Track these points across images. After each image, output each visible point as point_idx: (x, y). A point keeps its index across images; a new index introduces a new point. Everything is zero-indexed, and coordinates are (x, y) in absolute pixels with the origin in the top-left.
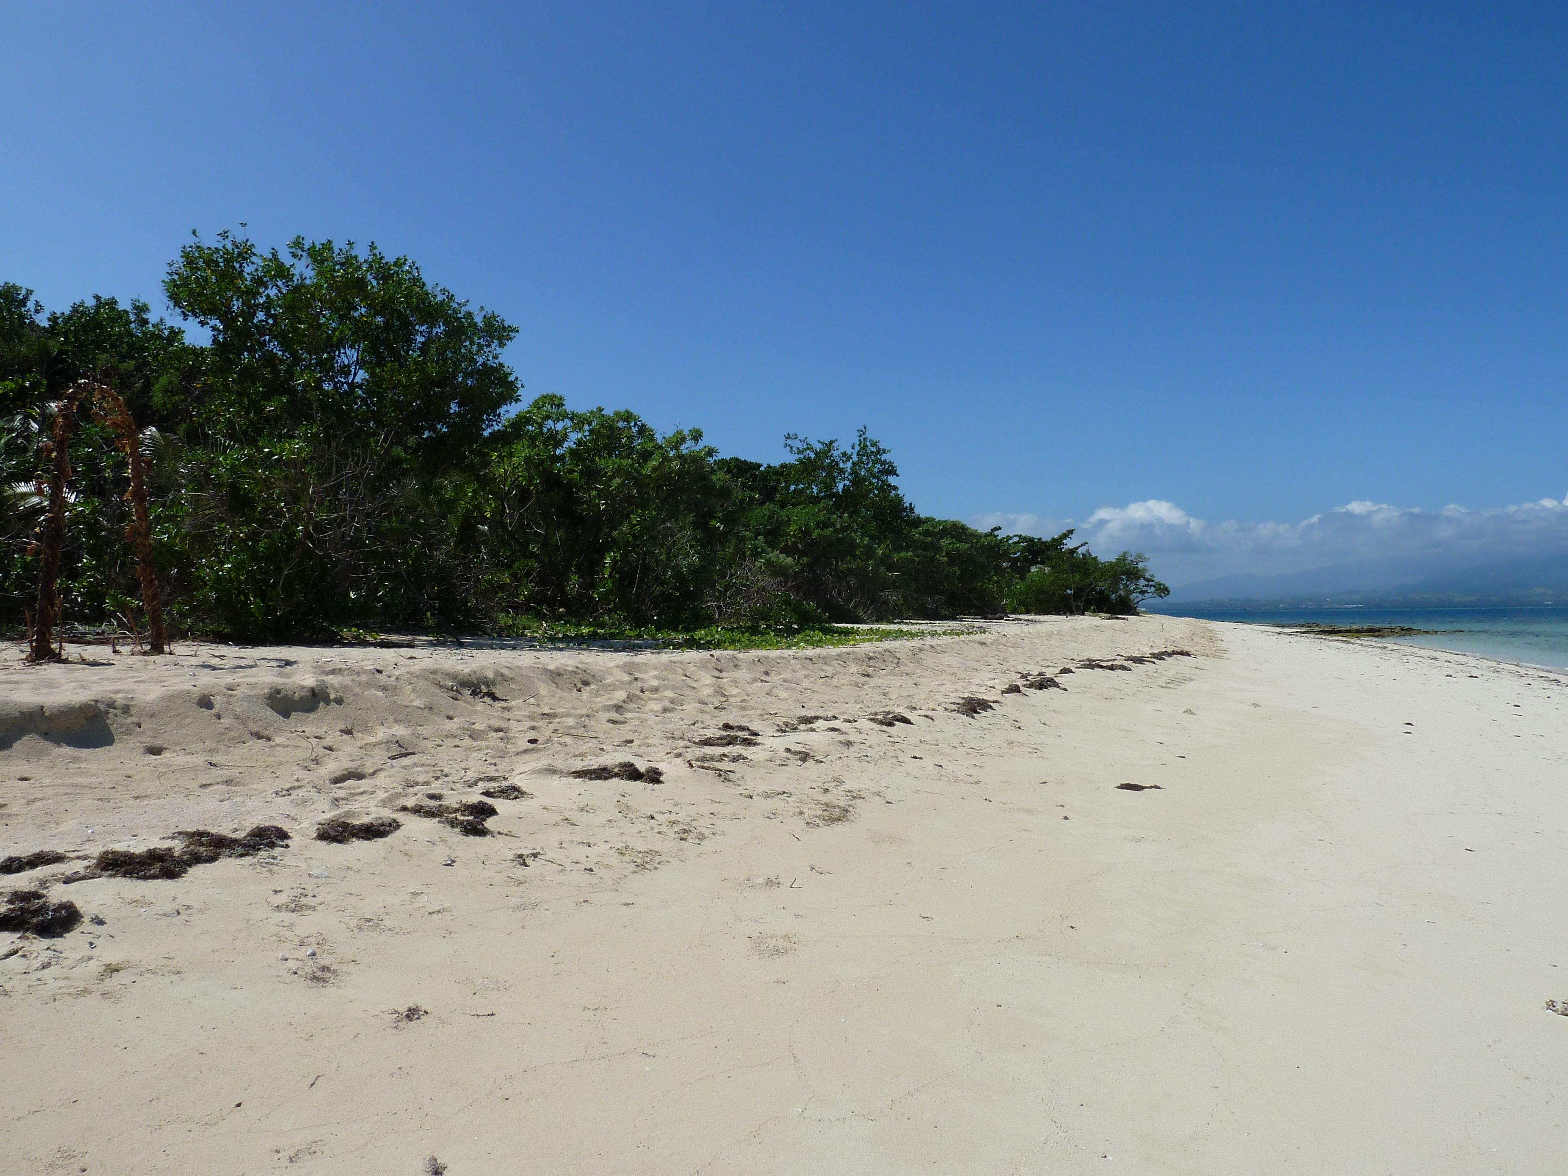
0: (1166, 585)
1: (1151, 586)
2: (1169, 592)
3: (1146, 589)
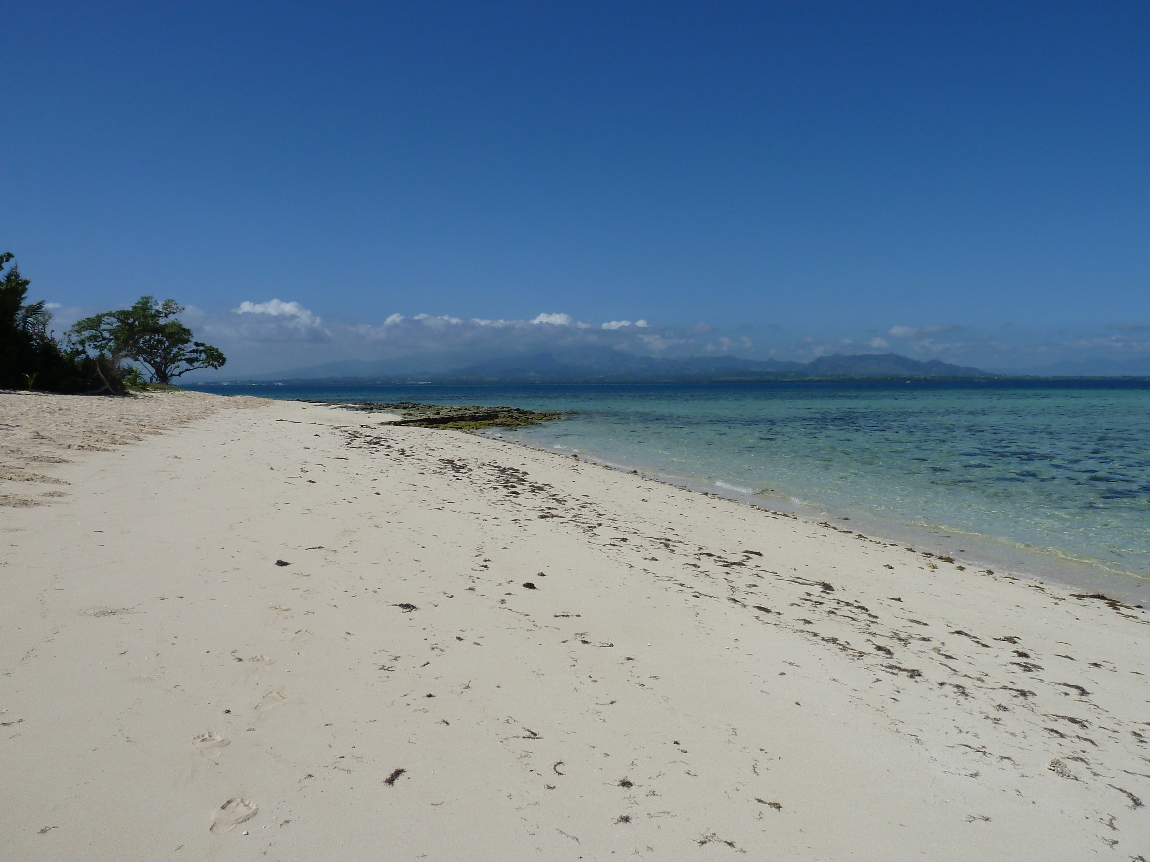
0: (220, 351)
1: (201, 352)
2: (224, 360)
3: (194, 355)
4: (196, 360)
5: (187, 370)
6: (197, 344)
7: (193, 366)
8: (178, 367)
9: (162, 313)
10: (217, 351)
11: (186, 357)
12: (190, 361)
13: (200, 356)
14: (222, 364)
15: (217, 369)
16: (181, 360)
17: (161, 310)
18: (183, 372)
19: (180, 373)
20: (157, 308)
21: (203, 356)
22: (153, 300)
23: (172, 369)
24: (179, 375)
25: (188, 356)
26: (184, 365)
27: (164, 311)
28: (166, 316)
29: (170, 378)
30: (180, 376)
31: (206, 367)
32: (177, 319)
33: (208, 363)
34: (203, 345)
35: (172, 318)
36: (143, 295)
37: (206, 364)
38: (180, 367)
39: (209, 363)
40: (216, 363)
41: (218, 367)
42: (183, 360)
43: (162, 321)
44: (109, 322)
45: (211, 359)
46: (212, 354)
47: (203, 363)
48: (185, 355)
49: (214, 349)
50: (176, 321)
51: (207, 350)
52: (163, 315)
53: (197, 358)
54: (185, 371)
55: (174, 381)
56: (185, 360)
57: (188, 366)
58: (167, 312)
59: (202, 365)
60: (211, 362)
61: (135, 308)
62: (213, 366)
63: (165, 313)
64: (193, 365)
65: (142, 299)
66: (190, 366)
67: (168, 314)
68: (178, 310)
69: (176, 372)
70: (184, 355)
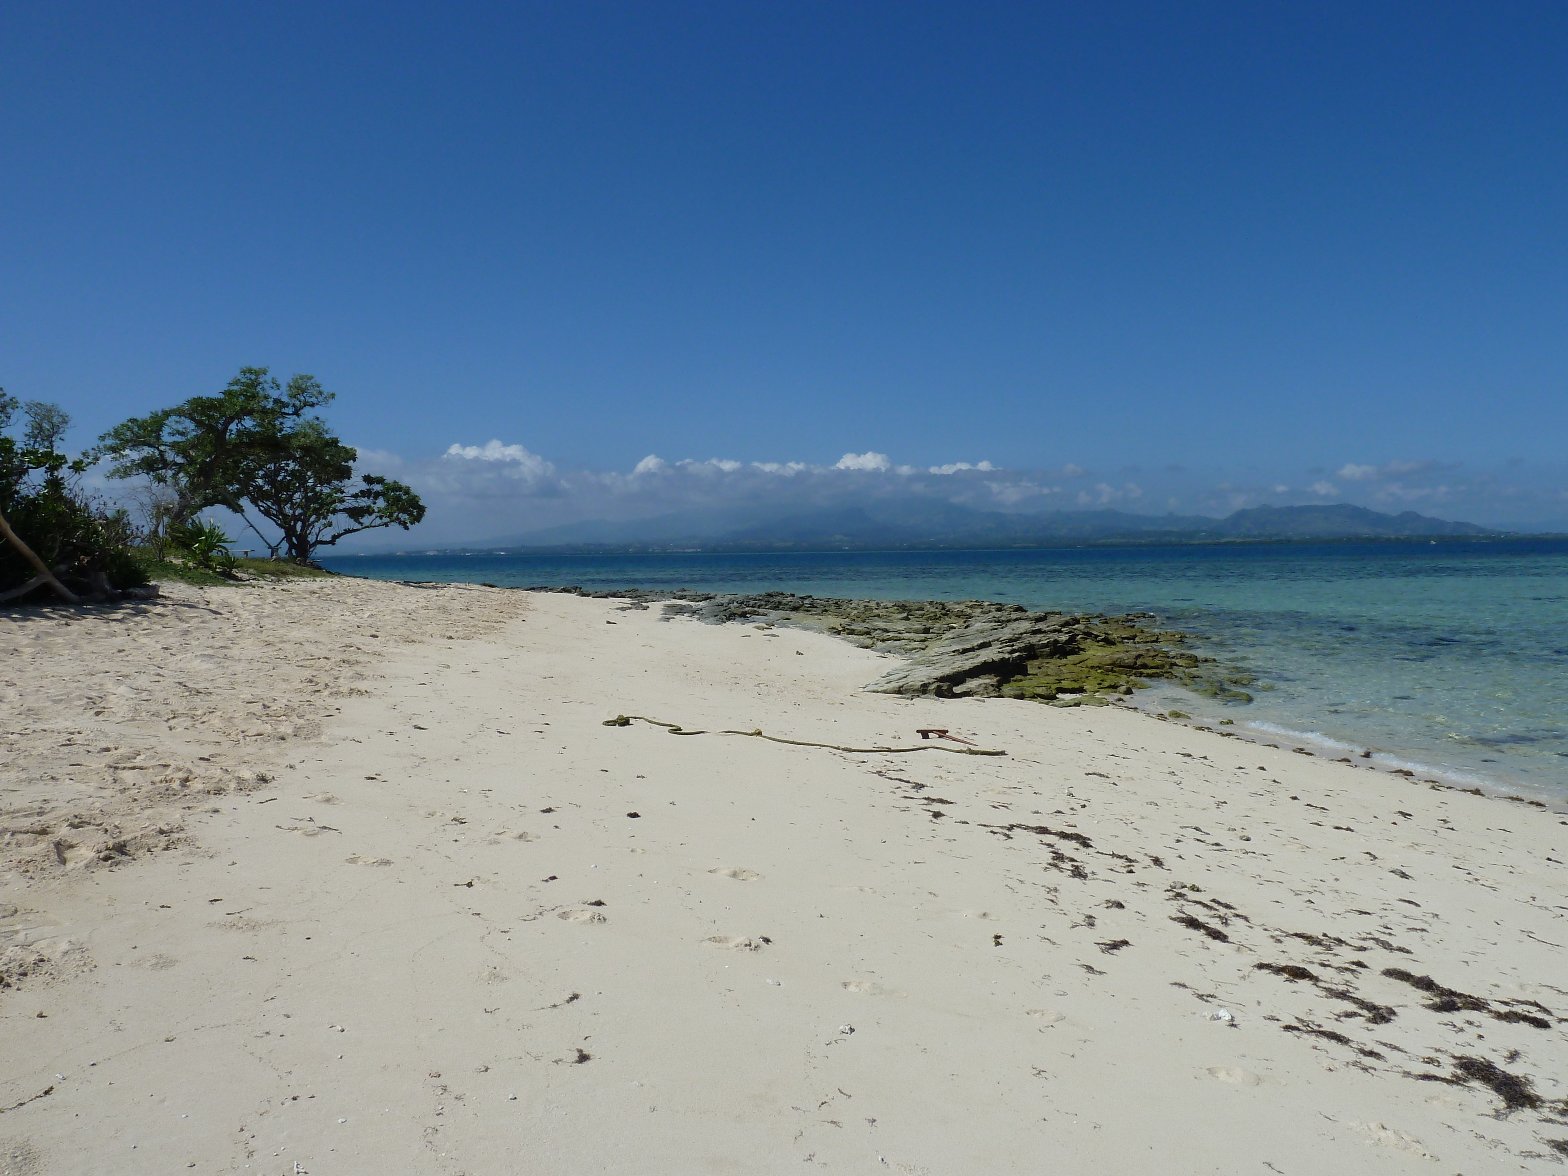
0: (414, 491)
1: (377, 495)
2: (421, 510)
3: (363, 502)
4: (368, 511)
5: (347, 531)
6: (368, 479)
7: (362, 524)
8: (330, 524)
9: (286, 405)
10: (407, 491)
11: (346, 505)
12: (356, 513)
13: (375, 503)
14: (417, 519)
15: (407, 528)
16: (335, 512)
17: (285, 399)
18: (339, 536)
19: (335, 538)
20: (275, 394)
21: (381, 503)
22: (268, 378)
23: (319, 530)
24: (332, 542)
25: (350, 503)
26: (342, 521)
27: (294, 401)
28: (296, 413)
29: (311, 549)
30: (334, 544)
31: (386, 525)
32: (318, 419)
33: (389, 517)
34: (380, 481)
35: (308, 414)
36: (245, 365)
37: (387, 520)
38: (333, 524)
39: (391, 516)
40: (404, 517)
41: (409, 525)
42: (340, 510)
43: (289, 425)
44: (181, 430)
45: (395, 508)
46: (398, 499)
47: (381, 517)
48: (344, 501)
49: (400, 488)
50: (316, 422)
51: (388, 490)
52: (290, 410)
53: (369, 507)
54: (343, 534)
55: (320, 551)
56: (344, 510)
57: (352, 524)
58: (297, 403)
59: (378, 521)
60: (395, 515)
61: (229, 394)
62: (400, 523)
63: (294, 405)
64: (361, 521)
65: (244, 372)
66: (354, 522)
67: (301, 408)
68: (320, 399)
69: (327, 535)
70: (342, 501)
